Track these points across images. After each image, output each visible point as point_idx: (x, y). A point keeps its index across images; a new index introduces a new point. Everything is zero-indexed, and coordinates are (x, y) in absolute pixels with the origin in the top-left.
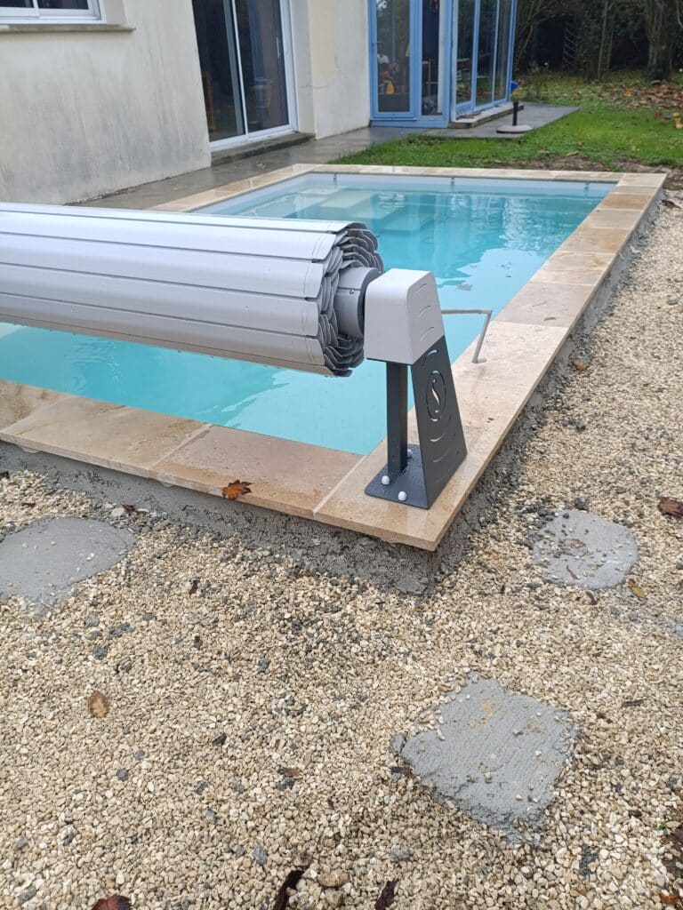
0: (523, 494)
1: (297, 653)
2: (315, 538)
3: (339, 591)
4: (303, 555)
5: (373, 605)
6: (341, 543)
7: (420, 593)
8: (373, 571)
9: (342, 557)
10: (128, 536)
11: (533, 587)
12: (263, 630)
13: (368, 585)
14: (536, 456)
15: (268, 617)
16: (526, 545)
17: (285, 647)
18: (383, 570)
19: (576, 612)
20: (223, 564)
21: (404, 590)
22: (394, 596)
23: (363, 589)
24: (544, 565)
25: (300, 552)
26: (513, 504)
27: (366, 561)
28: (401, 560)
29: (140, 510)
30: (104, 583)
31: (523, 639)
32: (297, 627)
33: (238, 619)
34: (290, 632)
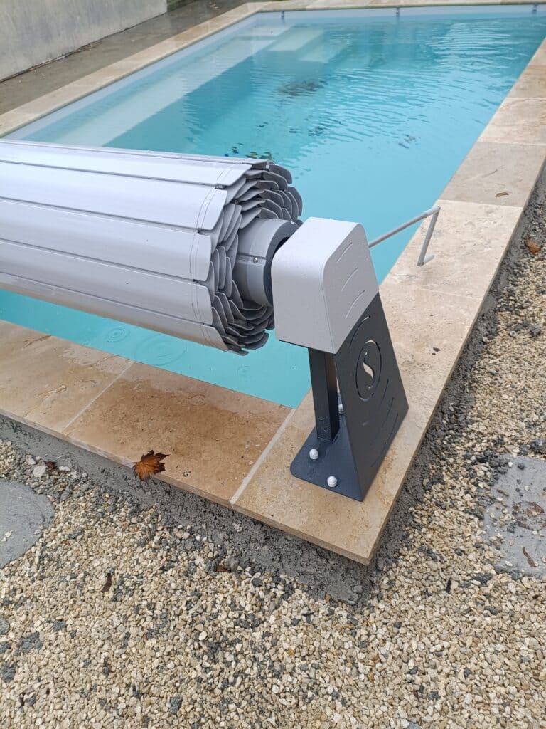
0: (473, 436)
1: (212, 691)
3: (262, 594)
4: (225, 540)
5: (299, 617)
7: (353, 602)
8: (301, 569)
9: (266, 547)
10: (45, 504)
11: (484, 579)
12: (177, 653)
13: (295, 586)
14: (488, 380)
15: (182, 636)
16: (476, 515)
17: (199, 680)
18: (311, 570)
19: (534, 618)
20: (140, 550)
21: (334, 596)
22: (324, 602)
23: (289, 591)
24: (497, 545)
25: (221, 536)
26: (461, 453)
29: (61, 468)
30: (17, 574)
31: (471, 666)
32: (215, 647)
33: (149, 635)
34: (205, 657)
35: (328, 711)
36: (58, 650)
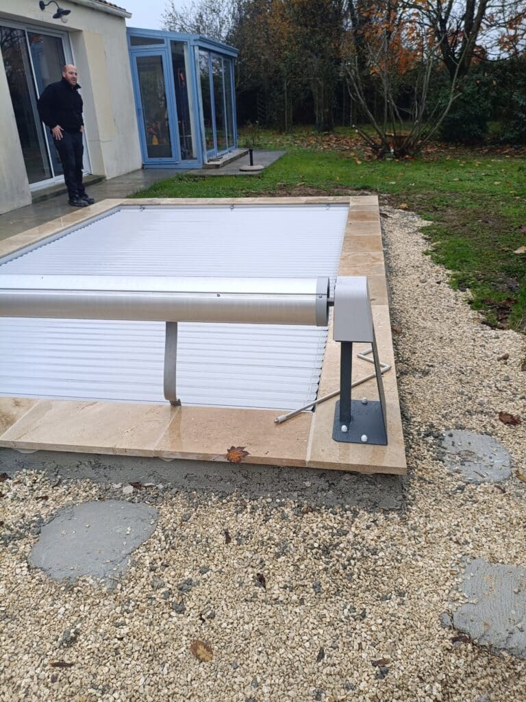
0: (416, 424)
1: (338, 572)
2: (305, 481)
3: (339, 518)
4: (299, 496)
5: (369, 523)
6: (328, 481)
7: (398, 508)
8: (358, 498)
9: (331, 492)
10: (147, 508)
11: (462, 488)
12: (303, 560)
13: (358, 510)
14: (409, 397)
15: (302, 550)
16: (440, 460)
17: (326, 569)
18: (366, 496)
19: (497, 500)
20: (240, 515)
21: (386, 508)
22: (380, 514)
23: (355, 514)
24: (458, 472)
25: (295, 494)
26: (415, 433)
27: (351, 492)
28: (379, 486)
29: (146, 485)
30: (152, 549)
31: (477, 526)
32: (326, 551)
33: (278, 556)
34: (323, 557)
35: (414, 562)
36: (213, 583)
